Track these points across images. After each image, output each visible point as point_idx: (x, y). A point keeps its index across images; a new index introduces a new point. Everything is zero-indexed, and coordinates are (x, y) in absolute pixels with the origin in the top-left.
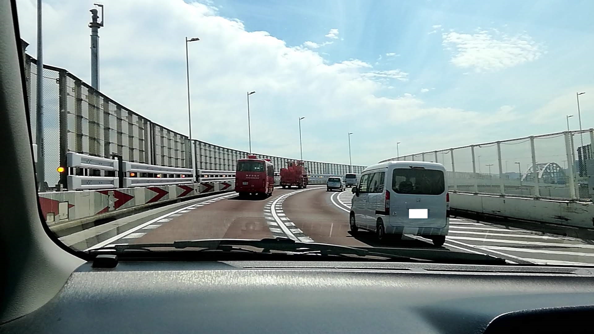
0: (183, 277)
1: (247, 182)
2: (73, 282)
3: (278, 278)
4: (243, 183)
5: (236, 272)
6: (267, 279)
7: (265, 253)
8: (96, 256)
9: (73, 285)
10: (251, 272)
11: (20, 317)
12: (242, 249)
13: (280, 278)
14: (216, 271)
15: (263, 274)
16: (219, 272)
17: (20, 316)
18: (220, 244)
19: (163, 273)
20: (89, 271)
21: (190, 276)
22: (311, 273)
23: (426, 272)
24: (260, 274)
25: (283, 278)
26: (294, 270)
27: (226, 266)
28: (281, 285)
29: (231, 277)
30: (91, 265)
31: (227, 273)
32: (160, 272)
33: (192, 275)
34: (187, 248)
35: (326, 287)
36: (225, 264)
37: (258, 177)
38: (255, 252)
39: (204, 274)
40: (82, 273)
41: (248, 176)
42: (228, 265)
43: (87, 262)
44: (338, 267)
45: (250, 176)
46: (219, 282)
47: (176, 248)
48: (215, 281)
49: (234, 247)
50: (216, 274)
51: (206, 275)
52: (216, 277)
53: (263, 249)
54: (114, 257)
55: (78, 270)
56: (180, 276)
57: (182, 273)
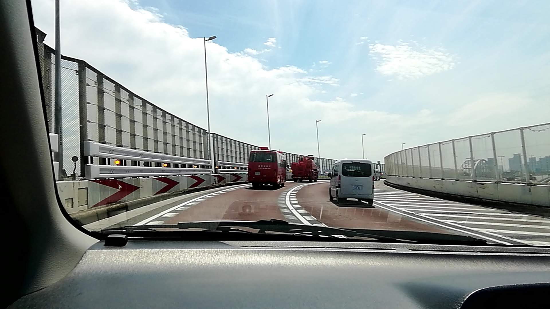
0: (186, 255)
1: (259, 172)
2: (87, 259)
3: (272, 256)
4: (256, 173)
5: (233, 250)
6: (262, 257)
7: (261, 233)
8: (108, 235)
9: (87, 262)
10: (247, 251)
11: (40, 290)
12: (240, 230)
13: (274, 256)
14: (216, 249)
15: (258, 252)
16: (219, 251)
17: (40, 288)
18: (219, 225)
19: (168, 251)
20: (102, 249)
21: (192, 254)
22: (303, 252)
23: (410, 251)
24: (255, 252)
25: (277, 256)
26: (286, 249)
27: (225, 246)
28: (275, 262)
29: (229, 255)
30: (104, 243)
31: (226, 251)
32: (165, 250)
33: (194, 253)
34: (190, 228)
35: (316, 265)
36: (224, 243)
37: (269, 167)
38: (252, 233)
39: (205, 252)
40: (95, 251)
41: (260, 167)
42: (227, 244)
43: (99, 241)
44: (328, 247)
45: (262, 166)
46: (218, 260)
47: (180, 228)
48: (215, 258)
49: (232, 228)
50: (215, 253)
51: (206, 253)
52: (215, 255)
53: (259, 230)
54: (123, 236)
55: (92, 248)
56: (184, 254)
57: (185, 251)
